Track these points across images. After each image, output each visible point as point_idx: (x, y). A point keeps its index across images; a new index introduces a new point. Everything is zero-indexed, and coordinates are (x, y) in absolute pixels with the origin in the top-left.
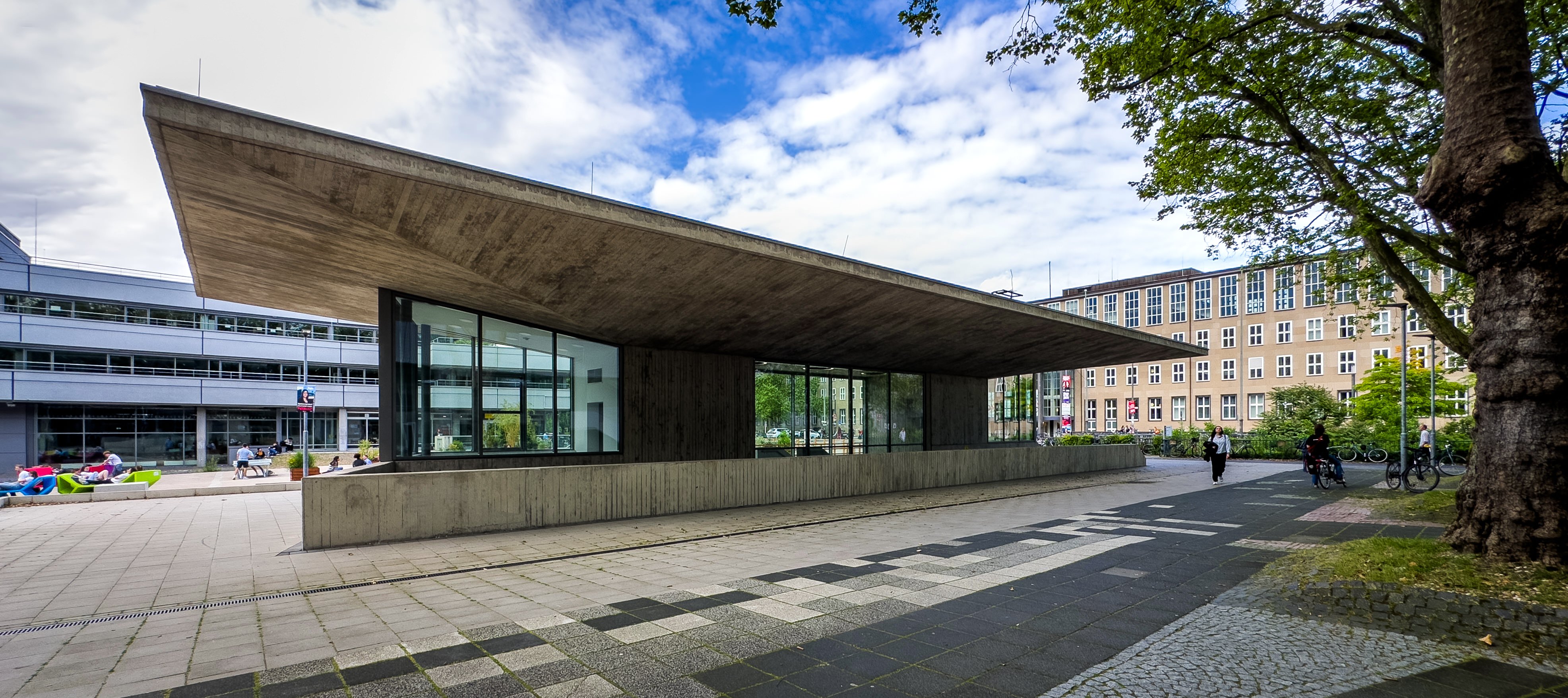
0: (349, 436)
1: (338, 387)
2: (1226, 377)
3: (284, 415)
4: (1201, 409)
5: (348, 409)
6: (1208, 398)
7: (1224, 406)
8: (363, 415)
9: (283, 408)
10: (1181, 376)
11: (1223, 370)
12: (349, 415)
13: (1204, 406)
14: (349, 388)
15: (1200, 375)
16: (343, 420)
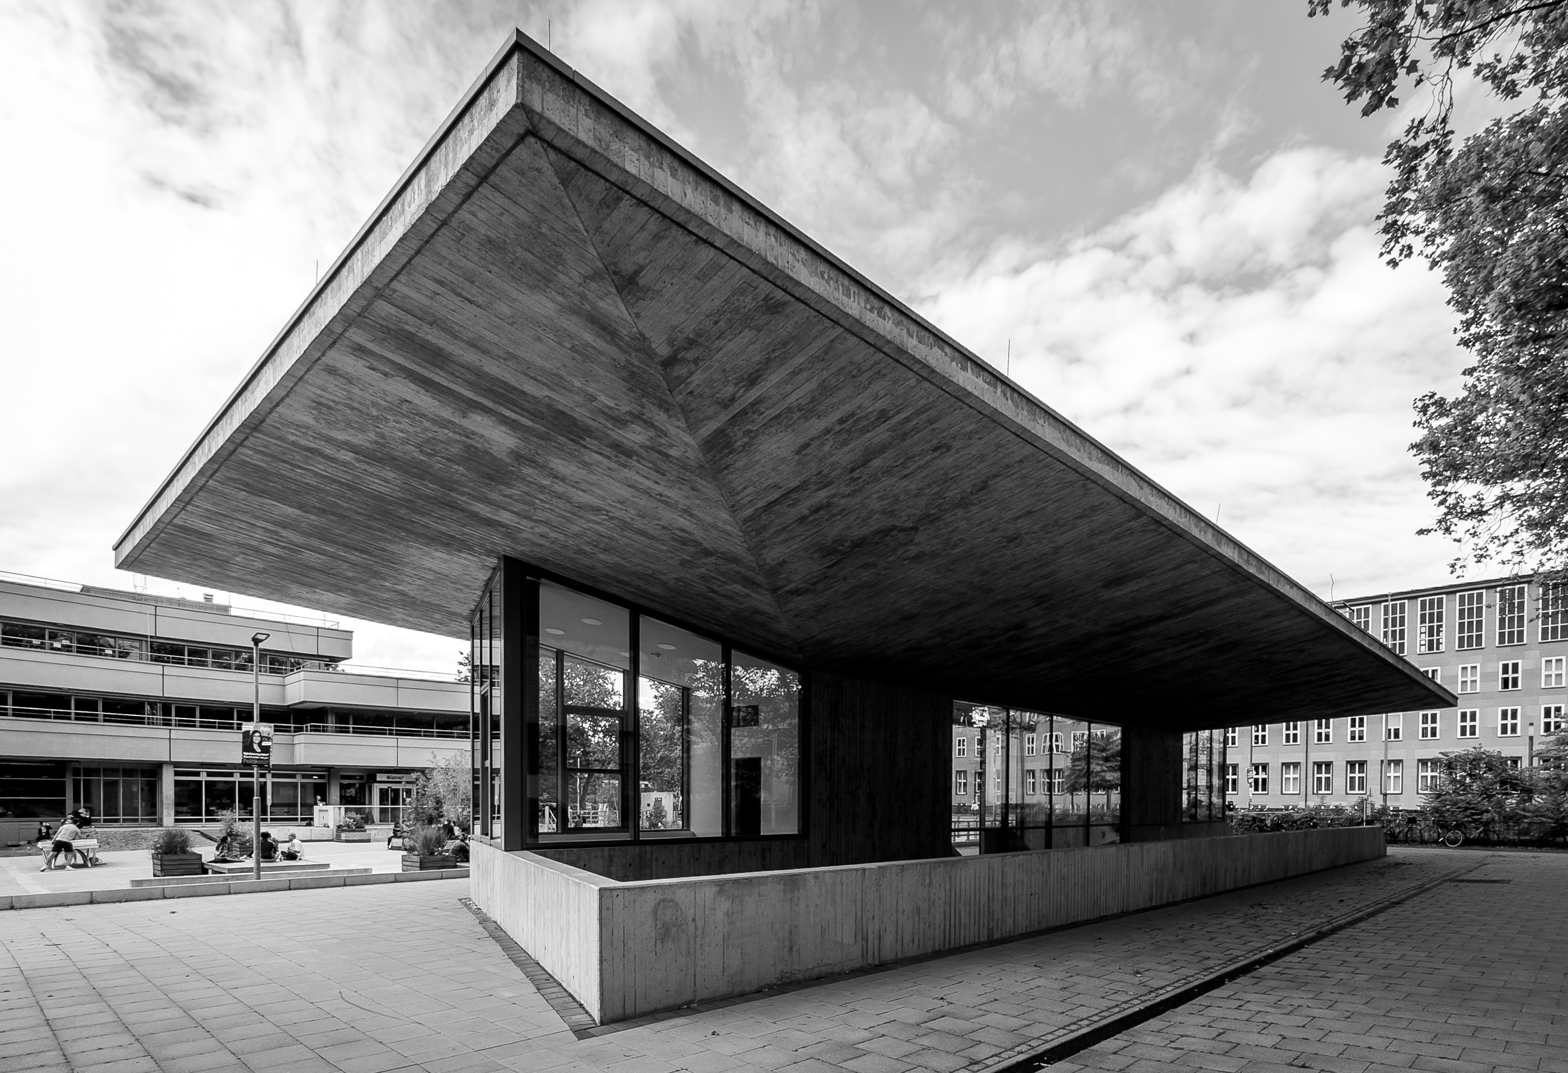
0: (177, 804)
1: (163, 732)
2: (1353, 738)
3: (76, 772)
4: (1319, 779)
5: (176, 764)
6: (1328, 765)
7: (1349, 775)
8: (198, 774)
9: (77, 761)
10: (1295, 736)
11: (1350, 729)
12: (177, 774)
13: (1323, 776)
14: (179, 733)
15: (1320, 734)
16: (168, 781)
